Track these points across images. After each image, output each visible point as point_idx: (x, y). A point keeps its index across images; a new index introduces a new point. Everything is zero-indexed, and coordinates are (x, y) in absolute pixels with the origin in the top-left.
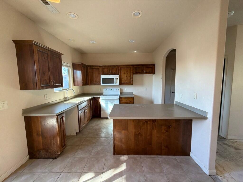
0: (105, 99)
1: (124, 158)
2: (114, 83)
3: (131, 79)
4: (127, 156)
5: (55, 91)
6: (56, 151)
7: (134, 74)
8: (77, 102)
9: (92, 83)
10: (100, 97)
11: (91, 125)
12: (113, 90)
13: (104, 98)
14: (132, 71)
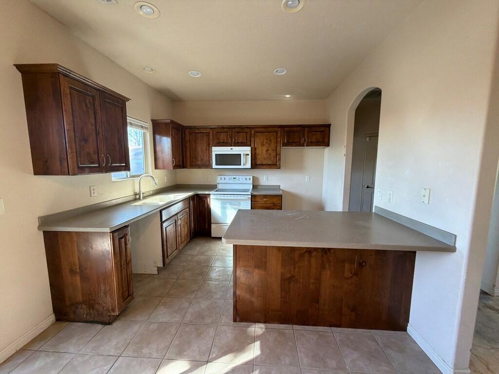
0: (221, 198)
1: (257, 329)
2: (240, 165)
3: (276, 157)
4: (262, 325)
5: (113, 179)
6: (110, 309)
7: (285, 145)
8: (161, 203)
9: (194, 165)
10: (211, 193)
11: (189, 252)
12: (239, 180)
13: (219, 197)
14: (279, 139)
